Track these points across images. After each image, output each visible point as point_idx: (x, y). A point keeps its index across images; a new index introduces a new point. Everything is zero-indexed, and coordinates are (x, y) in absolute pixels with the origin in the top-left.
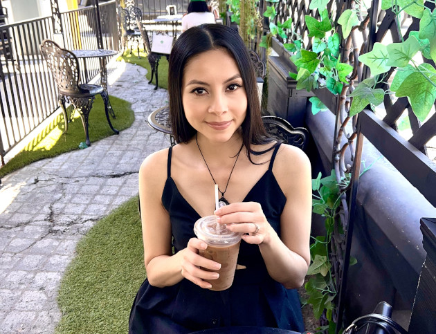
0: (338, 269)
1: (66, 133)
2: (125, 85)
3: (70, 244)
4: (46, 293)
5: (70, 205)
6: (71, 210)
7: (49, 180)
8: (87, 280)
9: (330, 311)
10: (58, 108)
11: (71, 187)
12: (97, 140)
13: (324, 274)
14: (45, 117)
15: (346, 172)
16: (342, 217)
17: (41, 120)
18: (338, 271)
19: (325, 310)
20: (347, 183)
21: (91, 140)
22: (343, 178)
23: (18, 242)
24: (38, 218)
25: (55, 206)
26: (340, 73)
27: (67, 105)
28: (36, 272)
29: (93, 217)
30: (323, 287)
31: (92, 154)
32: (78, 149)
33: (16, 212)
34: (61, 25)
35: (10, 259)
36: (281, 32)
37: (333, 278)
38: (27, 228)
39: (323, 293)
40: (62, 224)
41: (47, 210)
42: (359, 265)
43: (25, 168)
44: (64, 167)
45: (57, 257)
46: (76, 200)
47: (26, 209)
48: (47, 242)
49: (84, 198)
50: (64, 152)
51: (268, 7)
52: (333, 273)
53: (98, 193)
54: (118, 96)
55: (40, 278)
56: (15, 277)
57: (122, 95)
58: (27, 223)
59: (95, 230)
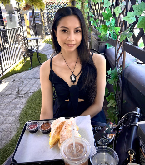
0: (119, 103)
1: (24, 65)
2: (45, 50)
3: (24, 100)
4: (15, 117)
5: (25, 88)
6: (25, 90)
7: (18, 80)
8: (29, 112)
9: (117, 120)
10: (22, 57)
11: (26, 82)
12: (35, 67)
13: (114, 106)
14: (18, 60)
15: (120, 67)
16: (119, 84)
17: (16, 61)
18: (119, 105)
19: (115, 120)
20: (121, 71)
21: (33, 67)
22: (119, 69)
23: (6, 101)
24: (14, 92)
25: (20, 88)
26: (116, 31)
27: (25, 56)
28: (12, 110)
29: (33, 92)
30: (114, 111)
31: (33, 71)
32: (28, 70)
33: (7, 90)
34: (23, 30)
35: (3, 106)
36: (95, 24)
37: (117, 107)
38: (10, 96)
39: (114, 113)
40: (22, 94)
41: (17, 89)
42: (127, 103)
43: (10, 77)
44: (23, 76)
45: (20, 105)
46: (27, 86)
47: (10, 90)
48: (16, 100)
49: (30, 85)
50: (24, 71)
51: (91, 18)
52: (117, 106)
53: (34, 84)
54: (42, 53)
55: (13, 112)
56: (5, 112)
57: (44, 53)
58: (10, 94)
59: (33, 96)
